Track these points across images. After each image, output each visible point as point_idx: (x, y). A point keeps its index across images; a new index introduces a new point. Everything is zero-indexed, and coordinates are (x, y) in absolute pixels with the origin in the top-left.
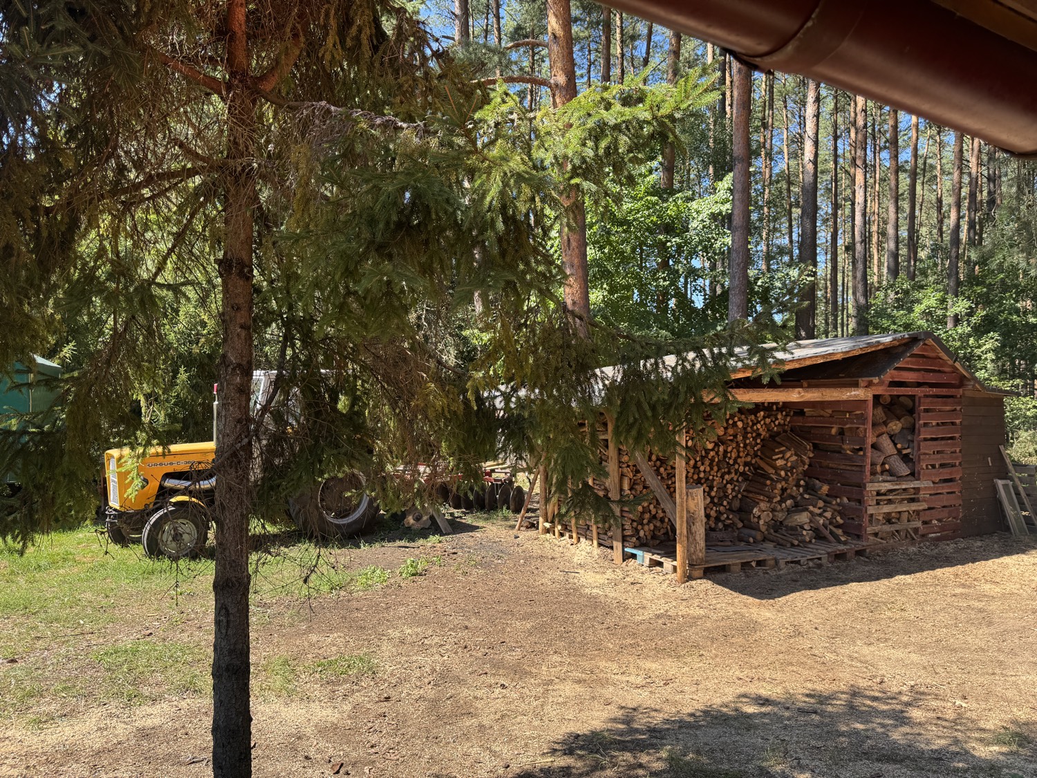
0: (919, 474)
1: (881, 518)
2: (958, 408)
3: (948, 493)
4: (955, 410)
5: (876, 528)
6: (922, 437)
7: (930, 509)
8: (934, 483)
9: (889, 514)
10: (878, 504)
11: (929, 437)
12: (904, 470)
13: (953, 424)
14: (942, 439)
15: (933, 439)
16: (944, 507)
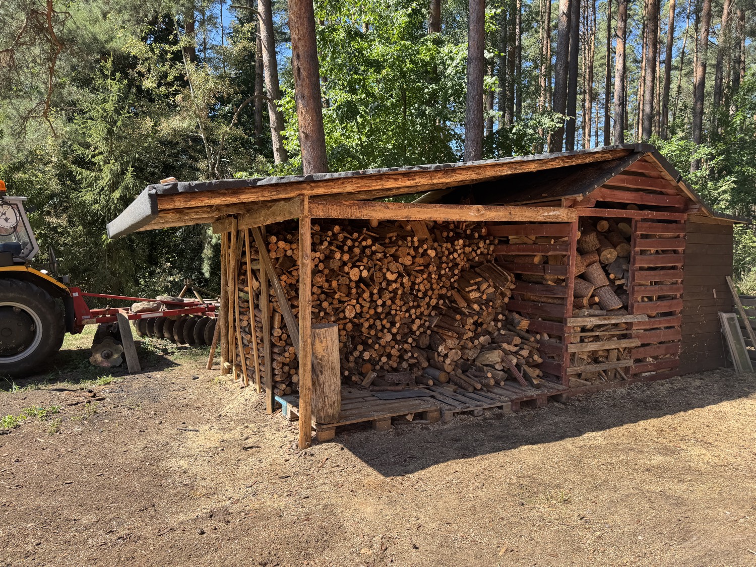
0: (632, 307)
1: (585, 357)
2: (682, 235)
3: (667, 328)
4: (678, 237)
5: (579, 369)
6: (637, 265)
7: (643, 345)
8: (649, 317)
9: (596, 352)
10: (582, 341)
11: (646, 266)
12: (615, 302)
13: (675, 252)
14: (663, 268)
15: (650, 269)
16: (661, 343)
